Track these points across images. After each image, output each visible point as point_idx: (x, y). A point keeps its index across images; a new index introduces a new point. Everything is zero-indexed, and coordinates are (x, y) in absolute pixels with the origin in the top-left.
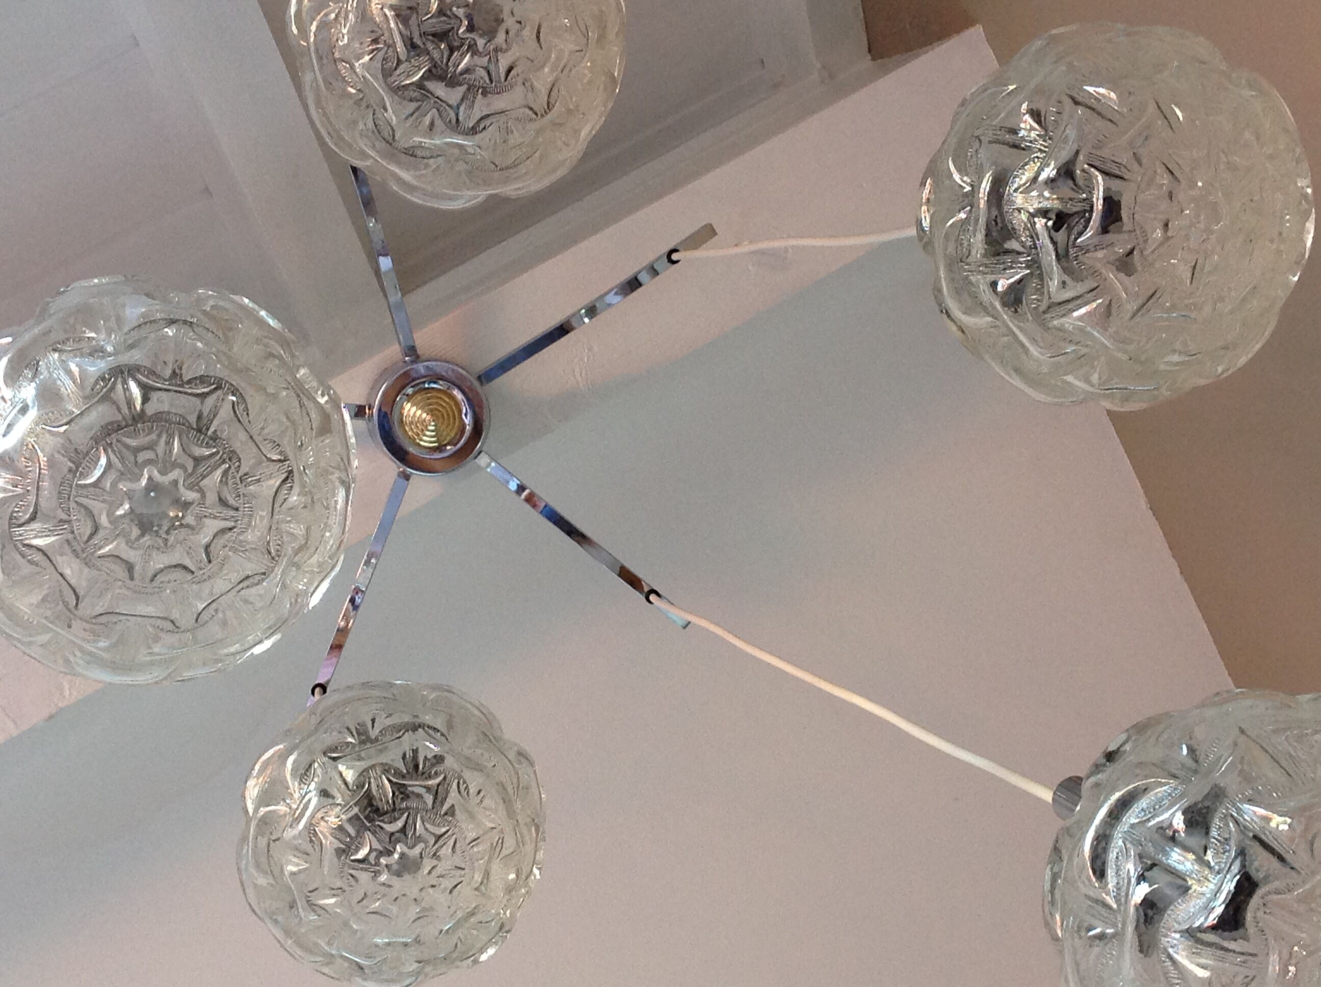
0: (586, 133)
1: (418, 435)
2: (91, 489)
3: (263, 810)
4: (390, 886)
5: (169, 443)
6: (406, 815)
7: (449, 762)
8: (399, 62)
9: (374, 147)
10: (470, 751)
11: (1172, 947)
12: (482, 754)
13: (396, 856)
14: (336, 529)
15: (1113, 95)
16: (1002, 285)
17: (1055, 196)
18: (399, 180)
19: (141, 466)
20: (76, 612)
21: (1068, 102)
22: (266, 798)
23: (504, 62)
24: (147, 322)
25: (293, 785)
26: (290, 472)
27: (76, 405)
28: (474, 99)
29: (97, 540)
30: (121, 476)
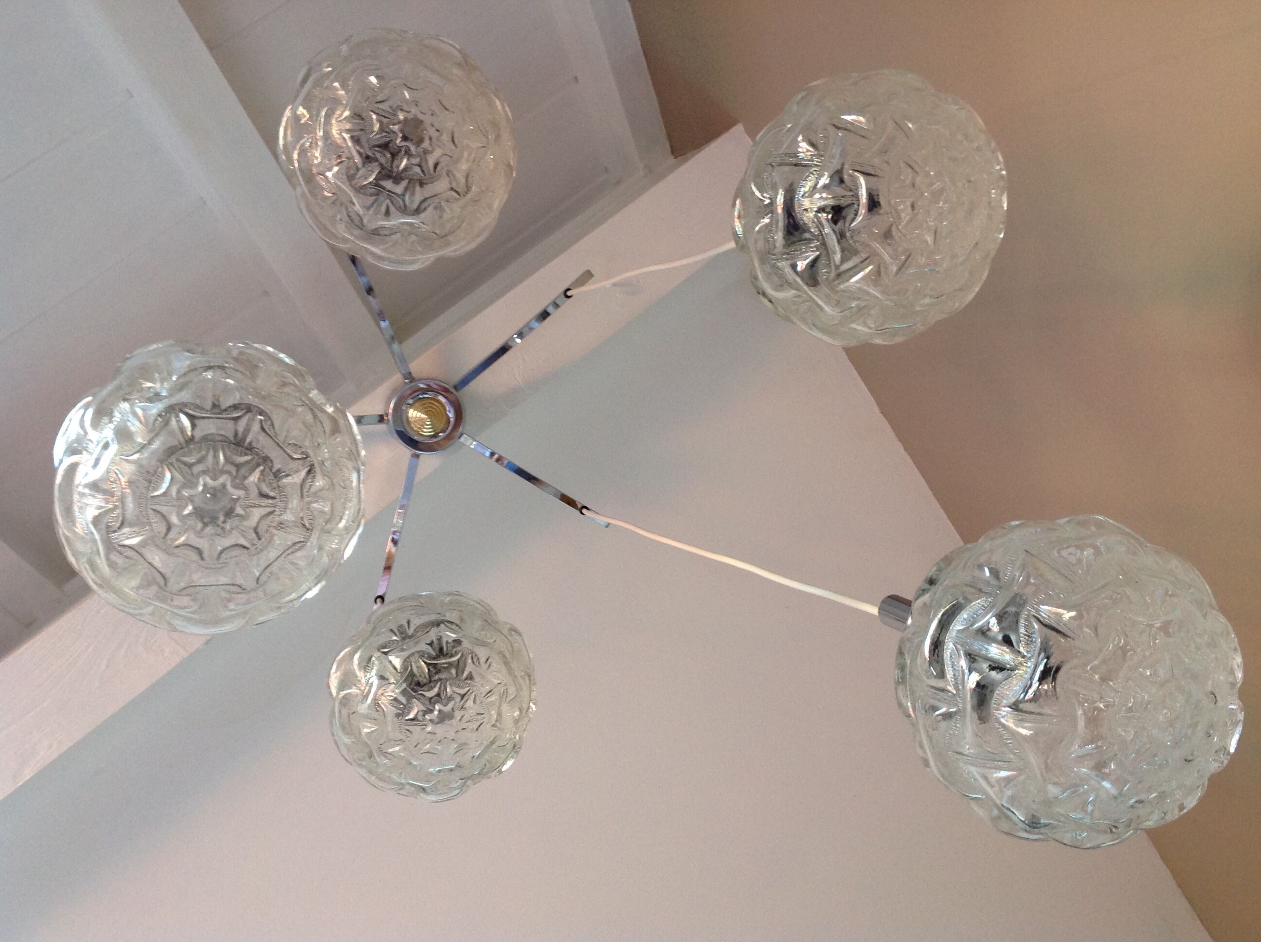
0: (497, 204)
1: (420, 428)
2: (162, 498)
3: (342, 693)
4: (435, 734)
5: (216, 457)
6: (439, 684)
7: (466, 644)
8: (358, 169)
9: (350, 233)
10: (478, 634)
11: (1003, 717)
12: (486, 635)
13: (436, 713)
14: (355, 501)
15: (862, 119)
16: (801, 265)
17: (830, 196)
18: (372, 254)
19: (197, 477)
20: (166, 589)
21: (831, 129)
22: (342, 686)
23: (431, 160)
24: (192, 370)
25: (360, 674)
26: (312, 465)
27: (143, 438)
28: (414, 187)
29: (171, 535)
30: (184, 486)
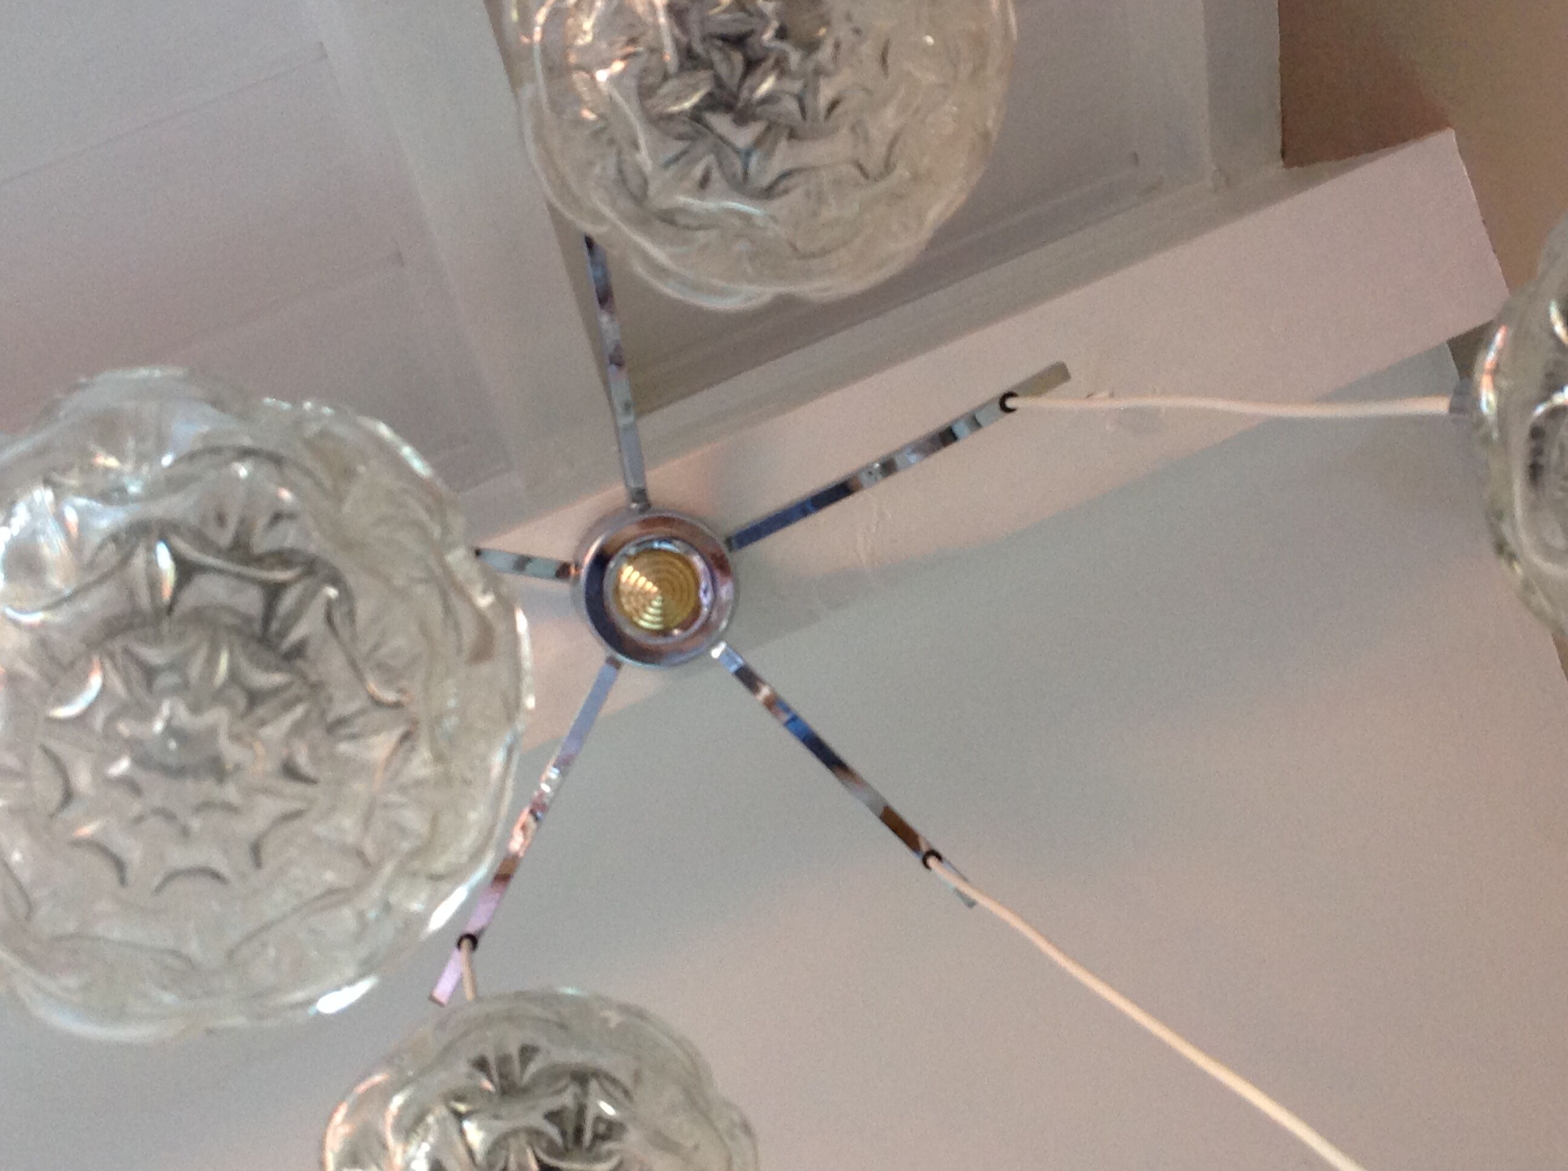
1: (636, 610)
2: (71, 727)
5: (212, 661)
8: (665, 77)
9: (613, 204)
10: (664, 1119)
12: (681, 1125)
18: (646, 258)
19: (158, 698)
22: (354, 1154)
23: (826, 92)
25: (394, 1142)
26: (415, 723)
27: (66, 580)
28: (775, 143)
29: (70, 814)
30: (123, 711)
